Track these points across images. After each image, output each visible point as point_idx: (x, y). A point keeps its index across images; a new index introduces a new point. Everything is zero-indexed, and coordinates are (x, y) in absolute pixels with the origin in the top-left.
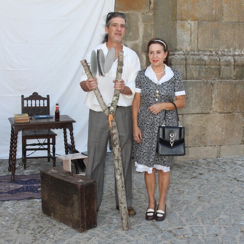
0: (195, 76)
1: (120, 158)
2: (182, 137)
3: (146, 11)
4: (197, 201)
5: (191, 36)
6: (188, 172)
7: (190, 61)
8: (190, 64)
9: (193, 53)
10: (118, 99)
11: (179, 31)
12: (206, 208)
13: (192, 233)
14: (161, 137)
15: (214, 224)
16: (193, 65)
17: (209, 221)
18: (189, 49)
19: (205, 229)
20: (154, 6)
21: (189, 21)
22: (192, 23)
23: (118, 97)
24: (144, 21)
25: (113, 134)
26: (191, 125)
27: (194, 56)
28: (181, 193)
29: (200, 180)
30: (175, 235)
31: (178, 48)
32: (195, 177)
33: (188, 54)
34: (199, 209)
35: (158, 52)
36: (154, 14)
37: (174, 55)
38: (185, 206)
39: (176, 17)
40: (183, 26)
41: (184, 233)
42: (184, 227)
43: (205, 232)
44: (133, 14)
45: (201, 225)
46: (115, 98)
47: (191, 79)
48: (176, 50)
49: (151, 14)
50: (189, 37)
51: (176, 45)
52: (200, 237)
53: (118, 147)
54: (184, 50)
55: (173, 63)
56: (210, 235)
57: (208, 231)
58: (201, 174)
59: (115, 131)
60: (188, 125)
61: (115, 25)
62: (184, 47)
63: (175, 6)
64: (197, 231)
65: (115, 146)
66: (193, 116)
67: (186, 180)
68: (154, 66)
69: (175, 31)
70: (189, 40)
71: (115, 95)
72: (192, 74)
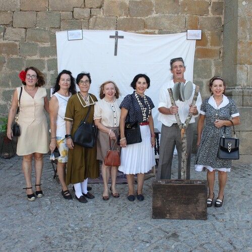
0: (250, 104)
1: (185, 160)
2: (237, 146)
3: (217, 58)
4: (240, 194)
5: (247, 75)
6: (240, 173)
7: (246, 93)
8: (246, 96)
9: (248, 87)
10: (190, 119)
11: (239, 72)
12: (245, 200)
13: (229, 219)
14: (222, 145)
15: (248, 213)
16: (248, 96)
17: (245, 211)
18: (245, 84)
19: (240, 216)
20: (223, 55)
21: (246, 65)
22: (249, 66)
23: (191, 117)
24: (215, 65)
25: (182, 143)
26: (246, 139)
27: (249, 90)
28: (230, 188)
29: (247, 179)
30: (217, 219)
31: (237, 84)
32: (244, 177)
33: (244, 88)
34: (240, 201)
35: (220, 86)
36: (223, 61)
37: (234, 88)
38: (230, 198)
39: (236, 62)
40: (241, 68)
41: (224, 218)
42: (225, 213)
43: (240, 219)
44: (208, 60)
45: (238, 213)
46: (188, 118)
47: (246, 106)
48: (236, 85)
49: (221, 61)
50: (246, 76)
51: (236, 82)
52: (235, 222)
53: (185, 152)
54: (242, 85)
55: (233, 94)
56: (243, 221)
57: (242, 218)
58: (249, 175)
59: (184, 141)
60: (243, 139)
61: (176, 67)
62: (242, 83)
63: (236, 54)
64: (234, 217)
65: (183, 151)
66: (247, 132)
67: (237, 179)
68: (216, 96)
69: (236, 72)
70: (246, 78)
71: (189, 116)
72: (247, 103)
